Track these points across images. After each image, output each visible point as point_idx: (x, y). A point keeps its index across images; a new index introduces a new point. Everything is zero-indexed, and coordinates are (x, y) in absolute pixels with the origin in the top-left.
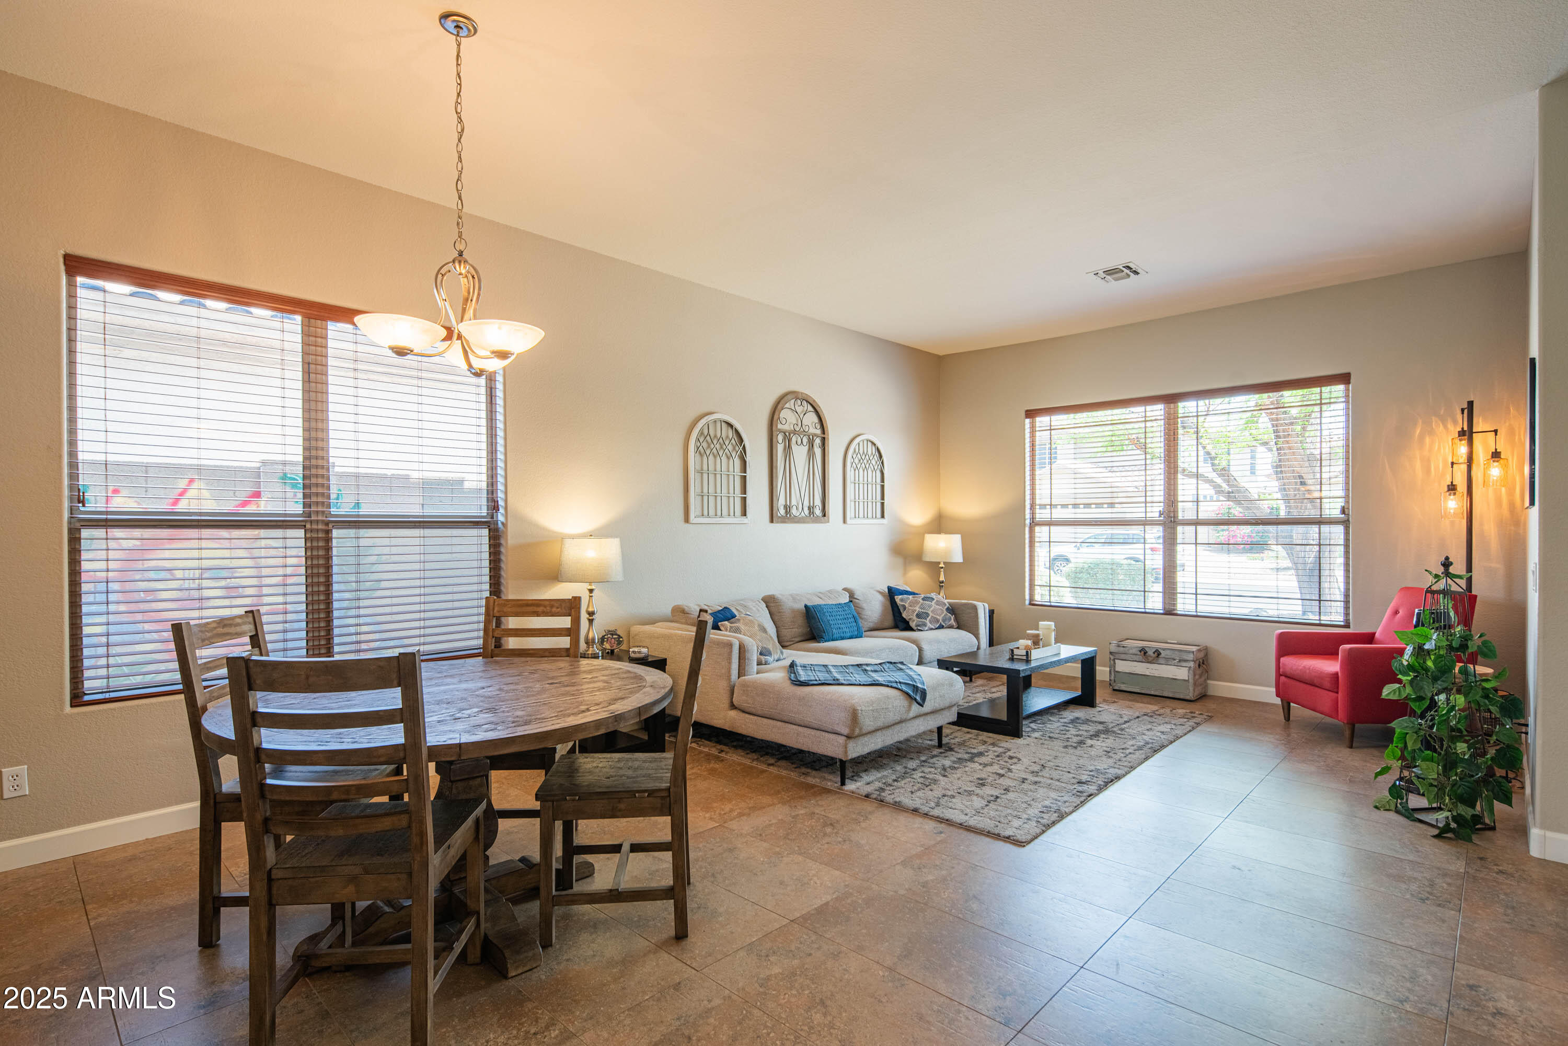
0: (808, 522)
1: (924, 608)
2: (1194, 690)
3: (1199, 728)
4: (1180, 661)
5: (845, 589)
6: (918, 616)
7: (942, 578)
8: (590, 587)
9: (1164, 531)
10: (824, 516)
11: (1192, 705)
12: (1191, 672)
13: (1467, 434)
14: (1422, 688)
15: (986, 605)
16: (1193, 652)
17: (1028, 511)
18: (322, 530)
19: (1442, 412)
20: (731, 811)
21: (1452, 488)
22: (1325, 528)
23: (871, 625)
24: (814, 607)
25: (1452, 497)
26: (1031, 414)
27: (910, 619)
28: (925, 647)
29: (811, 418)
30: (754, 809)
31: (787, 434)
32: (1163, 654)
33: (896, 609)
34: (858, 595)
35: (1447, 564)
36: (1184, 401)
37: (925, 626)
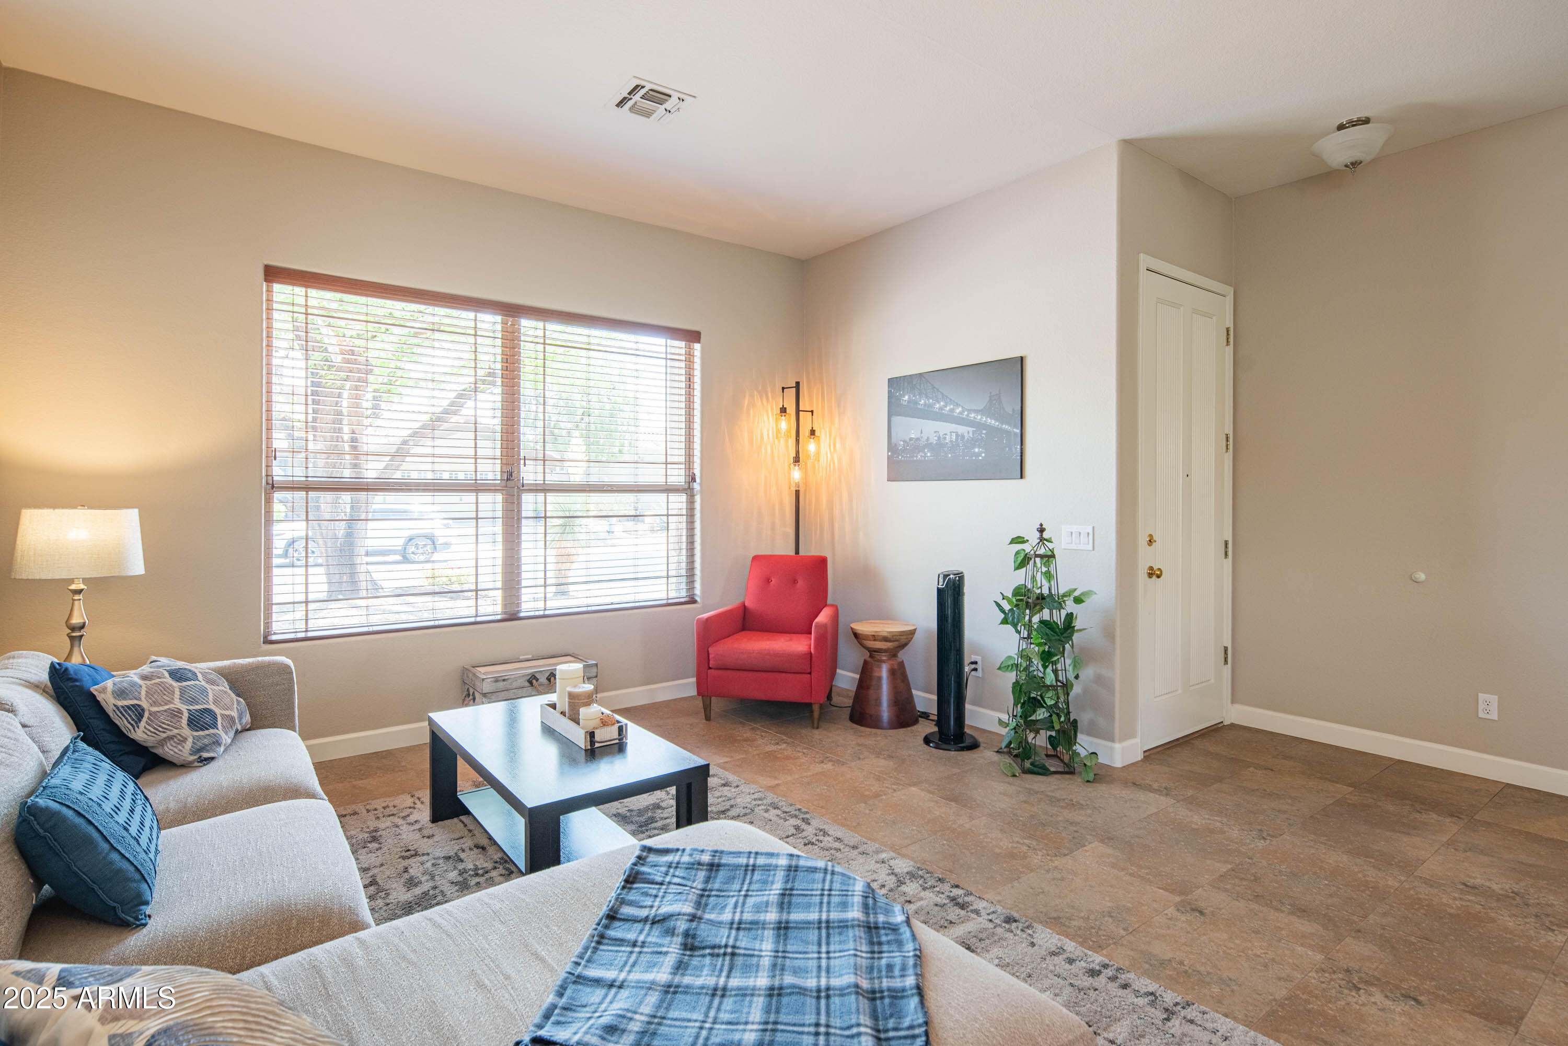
9: (504, 499)
17: (264, 462)
21: (798, 460)
25: (796, 468)
35: (1041, 530)
36: (529, 319)
37: (220, 745)
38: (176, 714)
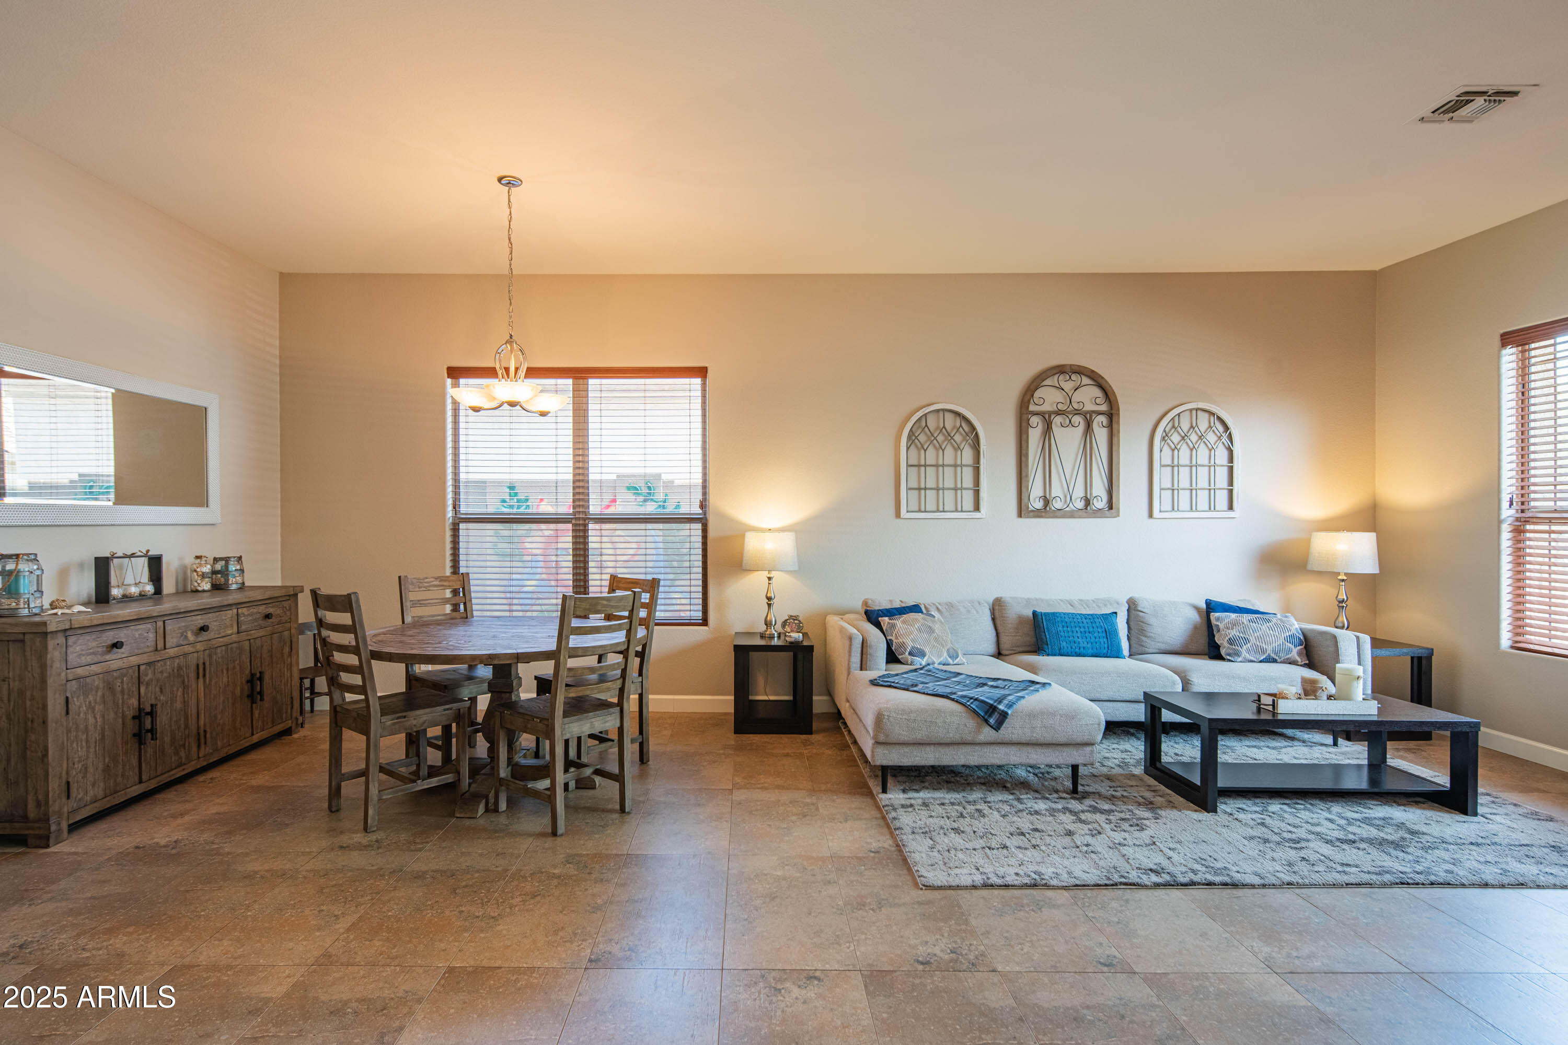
0: (1081, 517)
5: (1122, 599)
8: (769, 576)
10: (1110, 509)
15: (1368, 637)
24: (1044, 614)
26: (1513, 338)
27: (1222, 644)
29: (1090, 394)
31: (1047, 416)
33: (1209, 630)
34: (1146, 605)
38: (1233, 634)
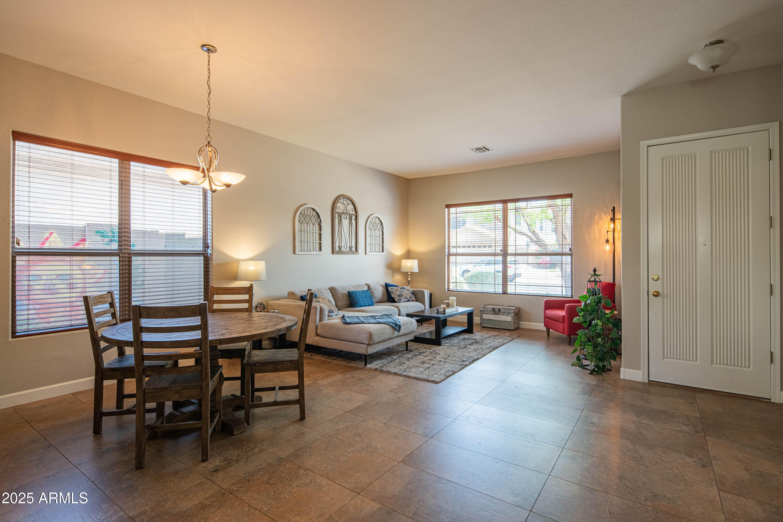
0: (349, 254)
1: (401, 293)
2: (514, 326)
3: (514, 340)
4: (508, 313)
5: (366, 284)
6: (399, 296)
7: (409, 279)
8: (251, 283)
9: (503, 258)
10: (356, 251)
11: (512, 332)
12: (512, 318)
13: (613, 220)
14: (586, 318)
15: (428, 291)
16: (513, 309)
17: (447, 249)
18: (127, 257)
19: (605, 210)
20: (318, 377)
21: (607, 241)
22: (564, 257)
23: (377, 300)
24: (352, 292)
25: (607, 245)
26: (448, 206)
27: (395, 297)
28: (401, 309)
29: (351, 207)
30: (328, 376)
31: (340, 214)
32: (501, 311)
33: (388, 293)
34: (372, 287)
35: (595, 271)
36: (510, 203)
37: (402, 300)
38: (396, 294)
